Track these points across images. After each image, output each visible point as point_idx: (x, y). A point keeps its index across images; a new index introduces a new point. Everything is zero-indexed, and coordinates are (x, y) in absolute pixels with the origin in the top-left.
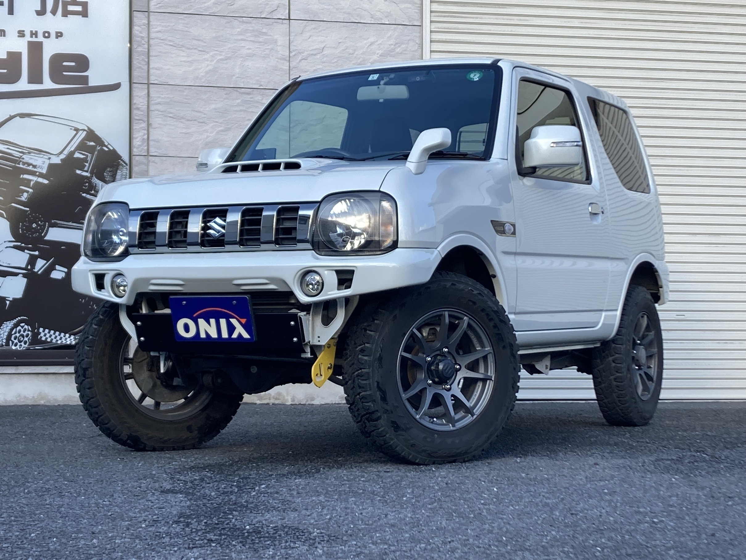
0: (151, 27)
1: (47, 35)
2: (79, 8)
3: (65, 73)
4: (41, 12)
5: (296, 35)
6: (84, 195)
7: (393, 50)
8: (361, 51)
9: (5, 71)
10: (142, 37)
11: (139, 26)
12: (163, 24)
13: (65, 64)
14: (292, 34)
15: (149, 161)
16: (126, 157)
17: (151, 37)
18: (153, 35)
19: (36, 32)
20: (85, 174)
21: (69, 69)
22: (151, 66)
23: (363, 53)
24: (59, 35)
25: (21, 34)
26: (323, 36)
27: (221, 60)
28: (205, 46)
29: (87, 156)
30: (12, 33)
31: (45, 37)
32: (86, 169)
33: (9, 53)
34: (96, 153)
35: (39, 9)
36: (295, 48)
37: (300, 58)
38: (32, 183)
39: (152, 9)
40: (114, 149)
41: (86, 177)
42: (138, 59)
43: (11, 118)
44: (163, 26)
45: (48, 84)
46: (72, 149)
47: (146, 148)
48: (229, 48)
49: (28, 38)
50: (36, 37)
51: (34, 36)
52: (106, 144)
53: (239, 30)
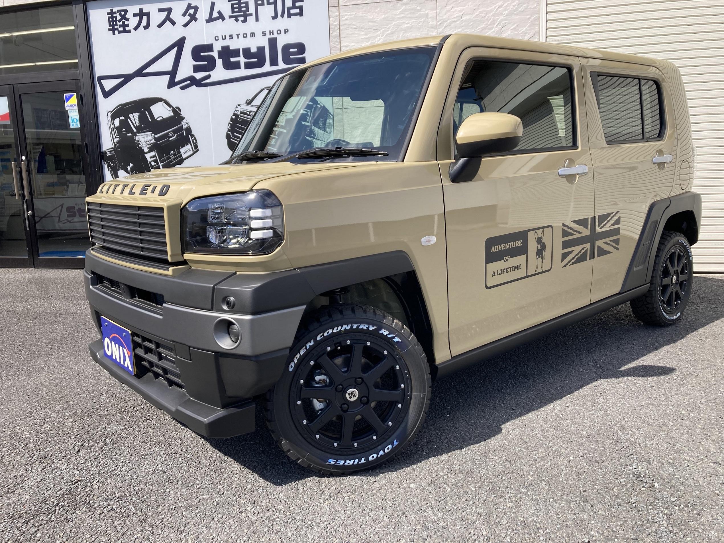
0: (341, 17)
1: (279, 32)
2: (297, 11)
3: (291, 57)
4: (275, 17)
5: (441, 9)
6: (307, 138)
7: (517, 9)
8: (491, 14)
9: (256, 60)
10: (335, 25)
11: (333, 17)
12: (349, 14)
13: (291, 50)
14: (439, 8)
15: (343, 112)
16: (331, 111)
17: (341, 24)
18: (341, 23)
19: (273, 31)
20: (307, 124)
21: (294, 54)
22: (342, 45)
23: (493, 16)
24: (286, 31)
25: (264, 34)
26: (461, 6)
27: (389, 34)
28: (377, 26)
29: (308, 112)
30: (258, 34)
31: (278, 33)
32: (308, 121)
33: (258, 48)
34: (313, 109)
35: (274, 15)
36: (441, 18)
37: (444, 26)
38: (277, 133)
39: (341, 4)
40: (324, 106)
41: (308, 126)
42: (333, 41)
43: (262, 90)
44: (349, 15)
45: (282, 65)
46: (299, 108)
47: (341, 103)
48: (394, 25)
49: (268, 36)
50: (273, 34)
51: (271, 34)
52: (319, 102)
53: (400, 10)
